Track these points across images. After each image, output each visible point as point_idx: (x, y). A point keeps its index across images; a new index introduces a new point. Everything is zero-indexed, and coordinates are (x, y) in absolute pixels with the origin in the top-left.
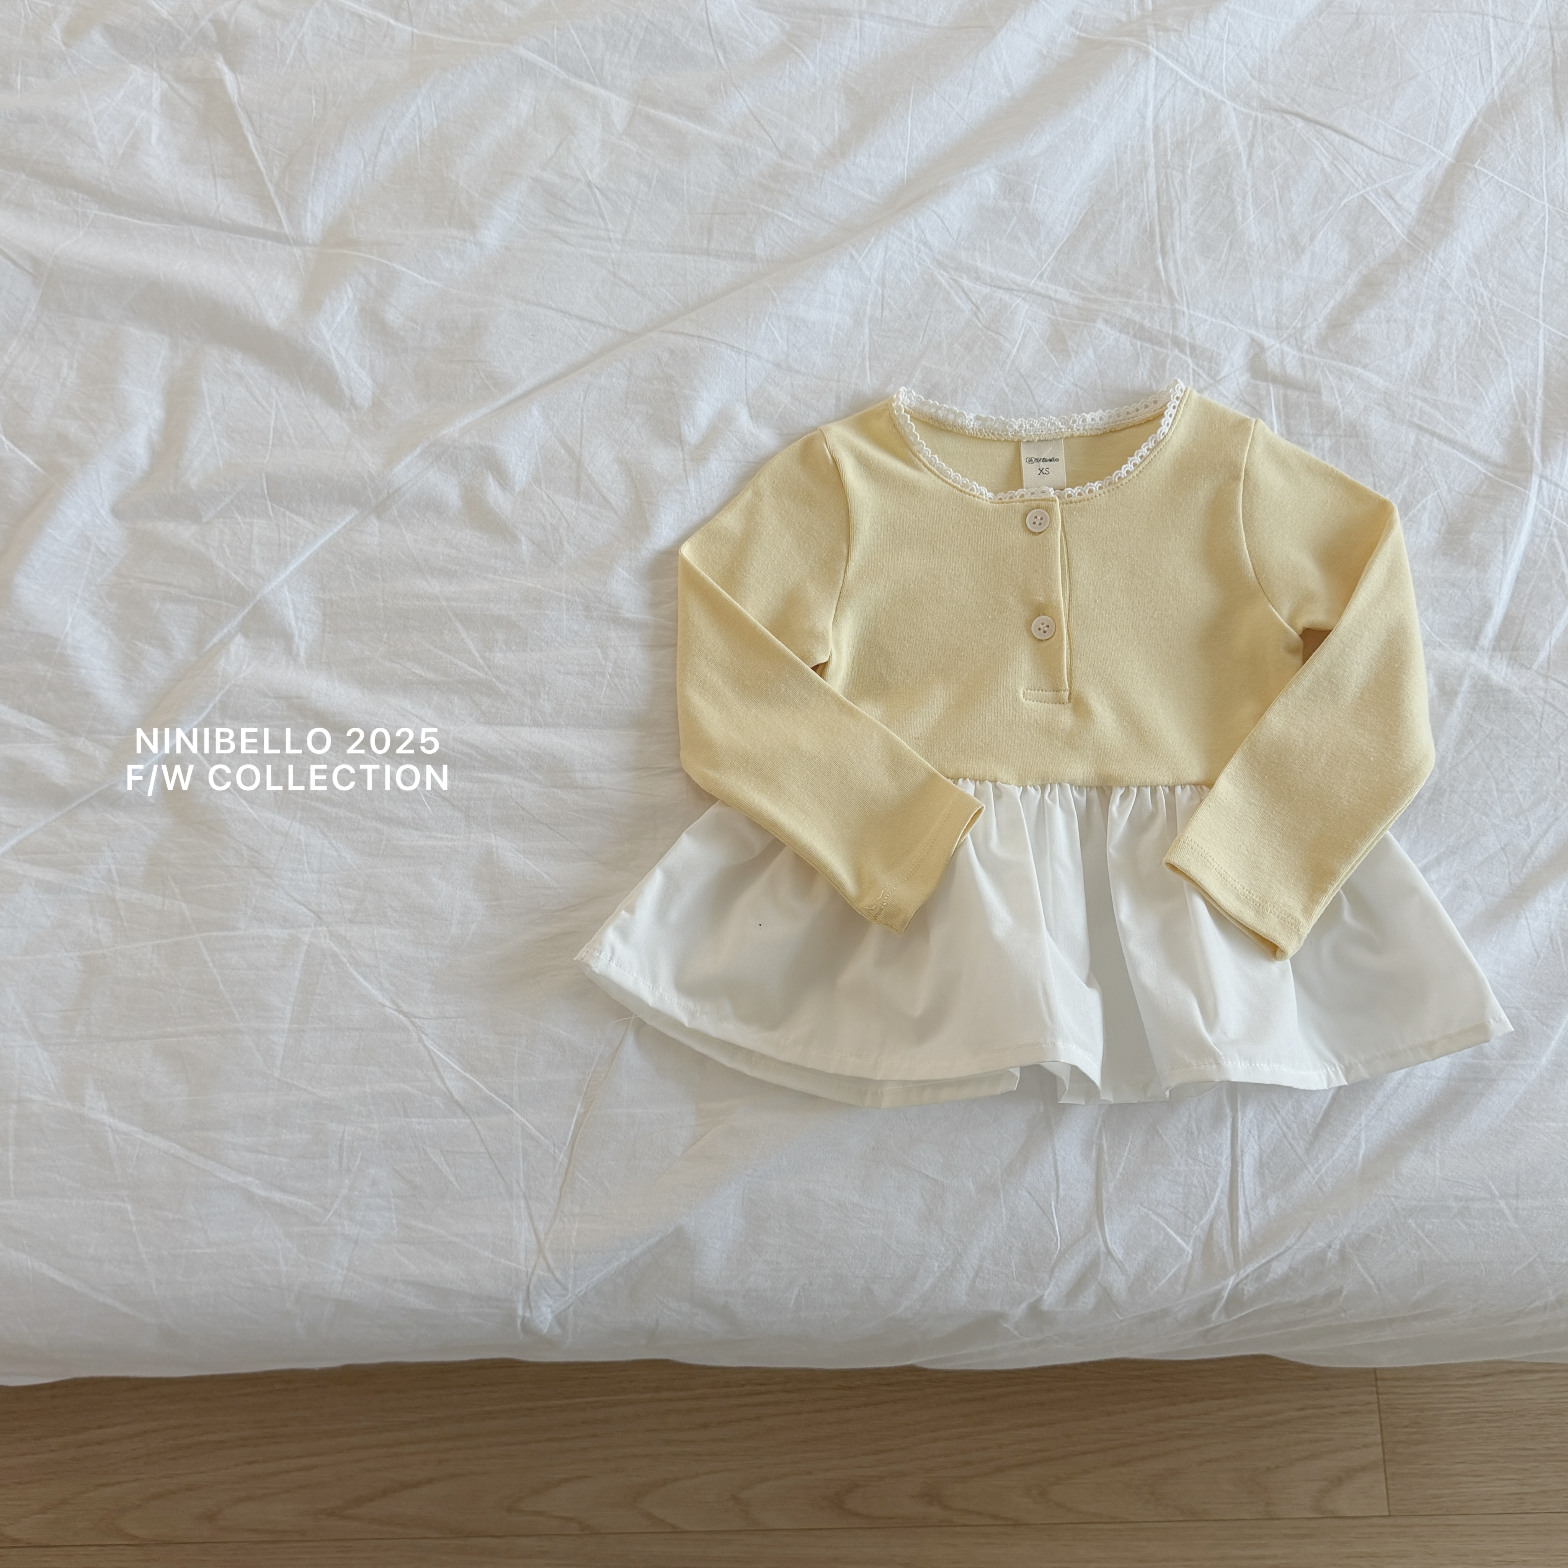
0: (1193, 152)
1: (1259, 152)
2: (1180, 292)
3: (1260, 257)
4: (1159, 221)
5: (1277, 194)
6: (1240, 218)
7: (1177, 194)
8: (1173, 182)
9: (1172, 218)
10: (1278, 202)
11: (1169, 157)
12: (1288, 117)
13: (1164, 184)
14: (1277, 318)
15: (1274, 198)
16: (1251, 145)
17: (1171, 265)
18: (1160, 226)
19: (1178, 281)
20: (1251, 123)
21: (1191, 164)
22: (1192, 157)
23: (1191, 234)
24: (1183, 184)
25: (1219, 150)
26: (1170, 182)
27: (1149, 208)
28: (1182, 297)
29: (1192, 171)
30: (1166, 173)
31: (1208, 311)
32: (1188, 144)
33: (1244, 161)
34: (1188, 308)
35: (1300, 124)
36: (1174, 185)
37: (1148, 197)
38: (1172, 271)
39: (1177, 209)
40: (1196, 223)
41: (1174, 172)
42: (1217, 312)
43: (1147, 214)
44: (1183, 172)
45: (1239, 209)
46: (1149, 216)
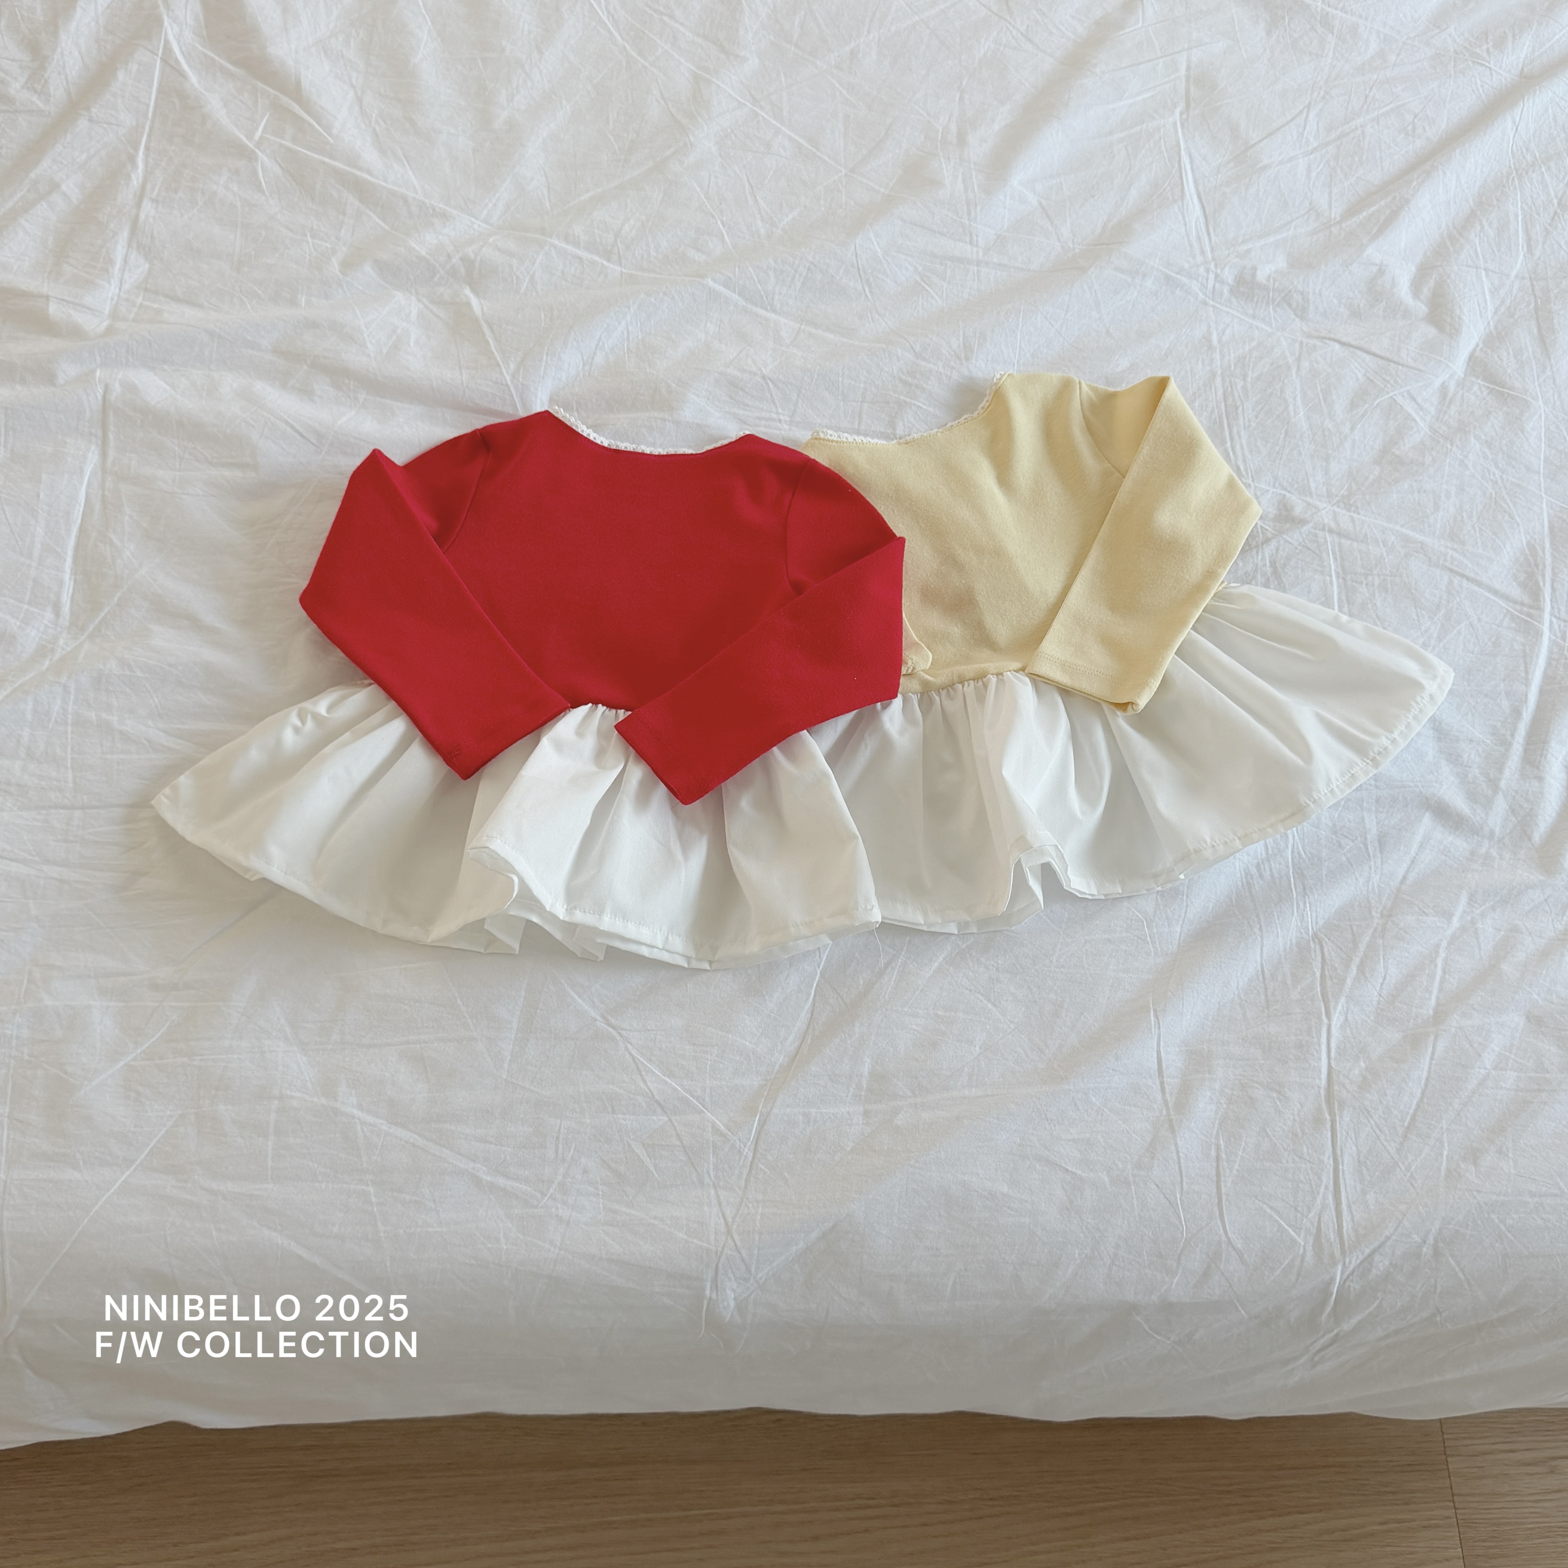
0: (1251, 364)
1: (1306, 364)
2: (1246, 470)
3: (1310, 443)
4: (1227, 415)
5: (1321, 397)
6: (1292, 413)
7: (1240, 396)
8: (1236, 387)
9: (1237, 414)
10: (1322, 402)
11: (1232, 368)
12: (1327, 341)
13: (1229, 389)
14: (1327, 490)
15: (1320, 400)
16: (1299, 360)
17: (1238, 447)
18: (1227, 419)
19: (1244, 461)
20: (1297, 345)
21: (1250, 373)
22: (1251, 369)
23: (1253, 425)
24: (1244, 388)
25: (1272, 364)
26: (1234, 387)
27: (1217, 406)
28: (1247, 473)
29: (1252, 378)
30: (1230, 381)
31: (1269, 483)
32: (1247, 359)
33: (1294, 371)
34: (1253, 481)
35: (1337, 346)
36: (1237, 390)
37: (1216, 398)
38: (1239, 453)
39: (1241, 408)
40: (1257, 417)
41: (1237, 380)
42: (1277, 485)
43: (1216, 411)
44: (1244, 380)
45: (1291, 407)
46: (1218, 412)
